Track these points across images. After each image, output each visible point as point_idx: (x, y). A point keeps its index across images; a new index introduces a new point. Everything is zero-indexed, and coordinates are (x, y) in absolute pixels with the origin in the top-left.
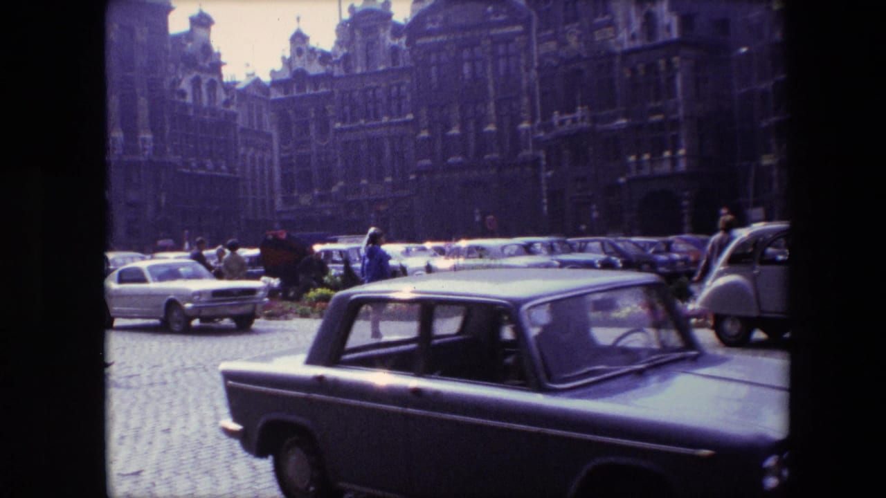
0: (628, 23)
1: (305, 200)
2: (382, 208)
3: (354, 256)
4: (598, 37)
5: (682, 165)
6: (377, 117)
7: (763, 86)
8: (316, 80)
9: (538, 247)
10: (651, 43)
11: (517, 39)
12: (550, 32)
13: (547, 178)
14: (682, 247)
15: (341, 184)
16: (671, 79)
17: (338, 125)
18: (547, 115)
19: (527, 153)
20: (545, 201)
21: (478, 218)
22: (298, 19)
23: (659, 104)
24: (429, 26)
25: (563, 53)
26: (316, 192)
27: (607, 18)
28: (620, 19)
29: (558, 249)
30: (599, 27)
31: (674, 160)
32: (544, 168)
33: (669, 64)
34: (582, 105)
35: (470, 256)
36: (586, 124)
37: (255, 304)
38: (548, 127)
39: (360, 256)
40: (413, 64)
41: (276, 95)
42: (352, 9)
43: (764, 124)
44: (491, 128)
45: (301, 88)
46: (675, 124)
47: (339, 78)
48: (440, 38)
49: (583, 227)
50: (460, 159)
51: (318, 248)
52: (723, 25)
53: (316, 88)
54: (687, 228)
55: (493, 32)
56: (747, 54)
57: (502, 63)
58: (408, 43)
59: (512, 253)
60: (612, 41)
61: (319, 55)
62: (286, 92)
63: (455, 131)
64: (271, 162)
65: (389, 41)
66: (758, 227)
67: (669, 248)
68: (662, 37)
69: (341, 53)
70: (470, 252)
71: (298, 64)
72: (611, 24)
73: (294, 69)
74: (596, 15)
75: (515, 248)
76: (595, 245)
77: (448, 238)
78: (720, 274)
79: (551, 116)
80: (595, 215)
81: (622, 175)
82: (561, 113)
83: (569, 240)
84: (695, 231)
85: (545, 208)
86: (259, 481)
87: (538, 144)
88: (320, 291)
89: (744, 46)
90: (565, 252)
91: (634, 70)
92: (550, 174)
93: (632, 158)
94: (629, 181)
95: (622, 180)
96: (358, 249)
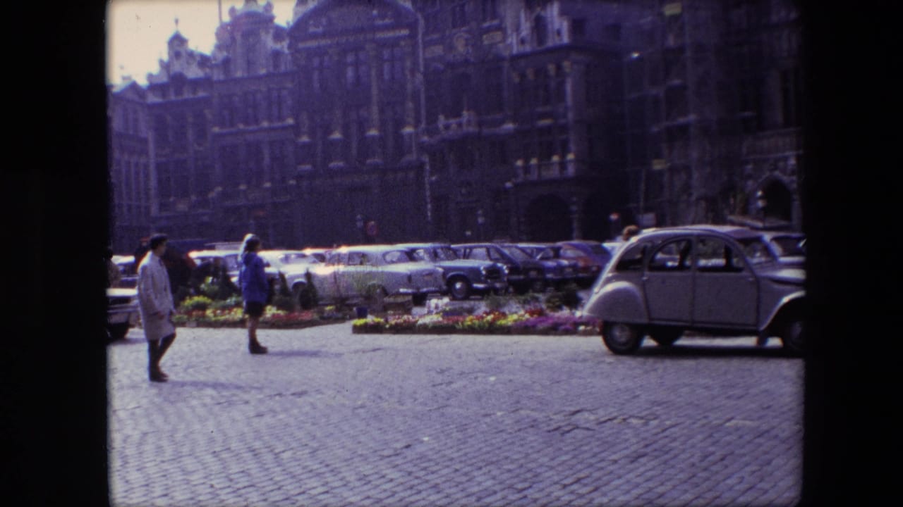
0: (517, 29)
1: (182, 207)
2: (261, 214)
3: (231, 263)
4: (486, 40)
5: (571, 170)
6: (257, 121)
7: (654, 91)
8: (196, 84)
9: (421, 253)
10: (543, 47)
11: (403, 43)
12: (435, 36)
13: (431, 184)
14: (570, 253)
15: (219, 189)
16: (561, 84)
17: (216, 130)
18: (432, 119)
19: (412, 157)
20: (429, 206)
21: (360, 224)
22: (177, 21)
23: (548, 108)
24: (312, 30)
25: (450, 57)
26: (193, 198)
27: (496, 22)
28: (509, 23)
29: (442, 256)
30: (488, 30)
31: (563, 165)
32: (427, 174)
33: (559, 68)
34: (468, 110)
35: (351, 263)
36: (472, 129)
37: (130, 313)
38: (431, 131)
39: (237, 263)
40: (295, 68)
41: (153, 99)
42: (232, 11)
43: (655, 129)
44: (373, 132)
45: (178, 92)
46: (564, 129)
47: (219, 82)
48: (323, 42)
49: (468, 233)
50: (341, 164)
51: (194, 255)
52: (615, 29)
53: (194, 91)
54: (575, 234)
55: (380, 35)
56: (638, 59)
57: (386, 67)
58: (290, 47)
59: (394, 260)
60: (501, 45)
61: (198, 59)
62: (164, 96)
63: (337, 135)
64: (146, 166)
65: (269, 43)
66: (648, 232)
67: (557, 254)
68: (551, 42)
69: (222, 55)
70: (350, 259)
71: (177, 67)
72: (500, 28)
73: (172, 73)
74: (484, 20)
75: (398, 254)
76: (481, 251)
77: (329, 244)
78: (609, 281)
79: (436, 120)
80: (481, 220)
81: (509, 180)
82: (447, 117)
83: (453, 246)
84: (585, 237)
85: (429, 214)
86: (132, 496)
87: (422, 148)
88: (197, 299)
89: (635, 50)
90: (448, 258)
91: (523, 76)
92: (434, 178)
93: (519, 163)
94: (516, 185)
95: (509, 185)
96: (236, 256)
